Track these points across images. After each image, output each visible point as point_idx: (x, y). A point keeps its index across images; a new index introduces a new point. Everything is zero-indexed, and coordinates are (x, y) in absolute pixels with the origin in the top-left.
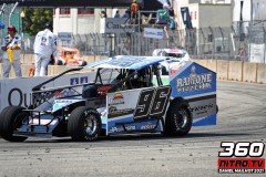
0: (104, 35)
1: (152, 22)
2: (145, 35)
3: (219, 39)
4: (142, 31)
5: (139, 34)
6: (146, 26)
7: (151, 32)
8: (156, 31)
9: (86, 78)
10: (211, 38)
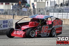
0: (12, 10)
1: (24, 7)
2: (23, 10)
3: (42, 11)
4: (22, 9)
5: (21, 10)
6: (23, 8)
7: (24, 9)
8: (25, 9)
9: (7, 21)
10: (40, 11)
